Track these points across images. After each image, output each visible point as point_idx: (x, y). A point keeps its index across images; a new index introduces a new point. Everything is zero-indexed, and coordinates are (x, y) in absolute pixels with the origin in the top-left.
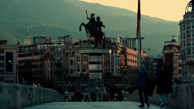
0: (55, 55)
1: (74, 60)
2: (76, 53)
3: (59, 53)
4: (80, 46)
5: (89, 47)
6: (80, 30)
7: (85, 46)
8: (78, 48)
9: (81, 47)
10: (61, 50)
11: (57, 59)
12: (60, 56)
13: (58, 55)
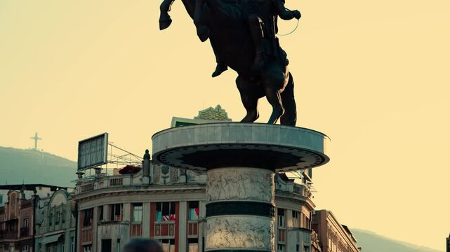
0: (40, 225)
1: (119, 241)
2: (126, 209)
3: (56, 216)
4: (146, 180)
5: (186, 184)
6: (165, 22)
7: (168, 180)
8: (137, 187)
9: (150, 185)
10: (65, 202)
11: (46, 241)
12: (57, 227)
13: (50, 224)
